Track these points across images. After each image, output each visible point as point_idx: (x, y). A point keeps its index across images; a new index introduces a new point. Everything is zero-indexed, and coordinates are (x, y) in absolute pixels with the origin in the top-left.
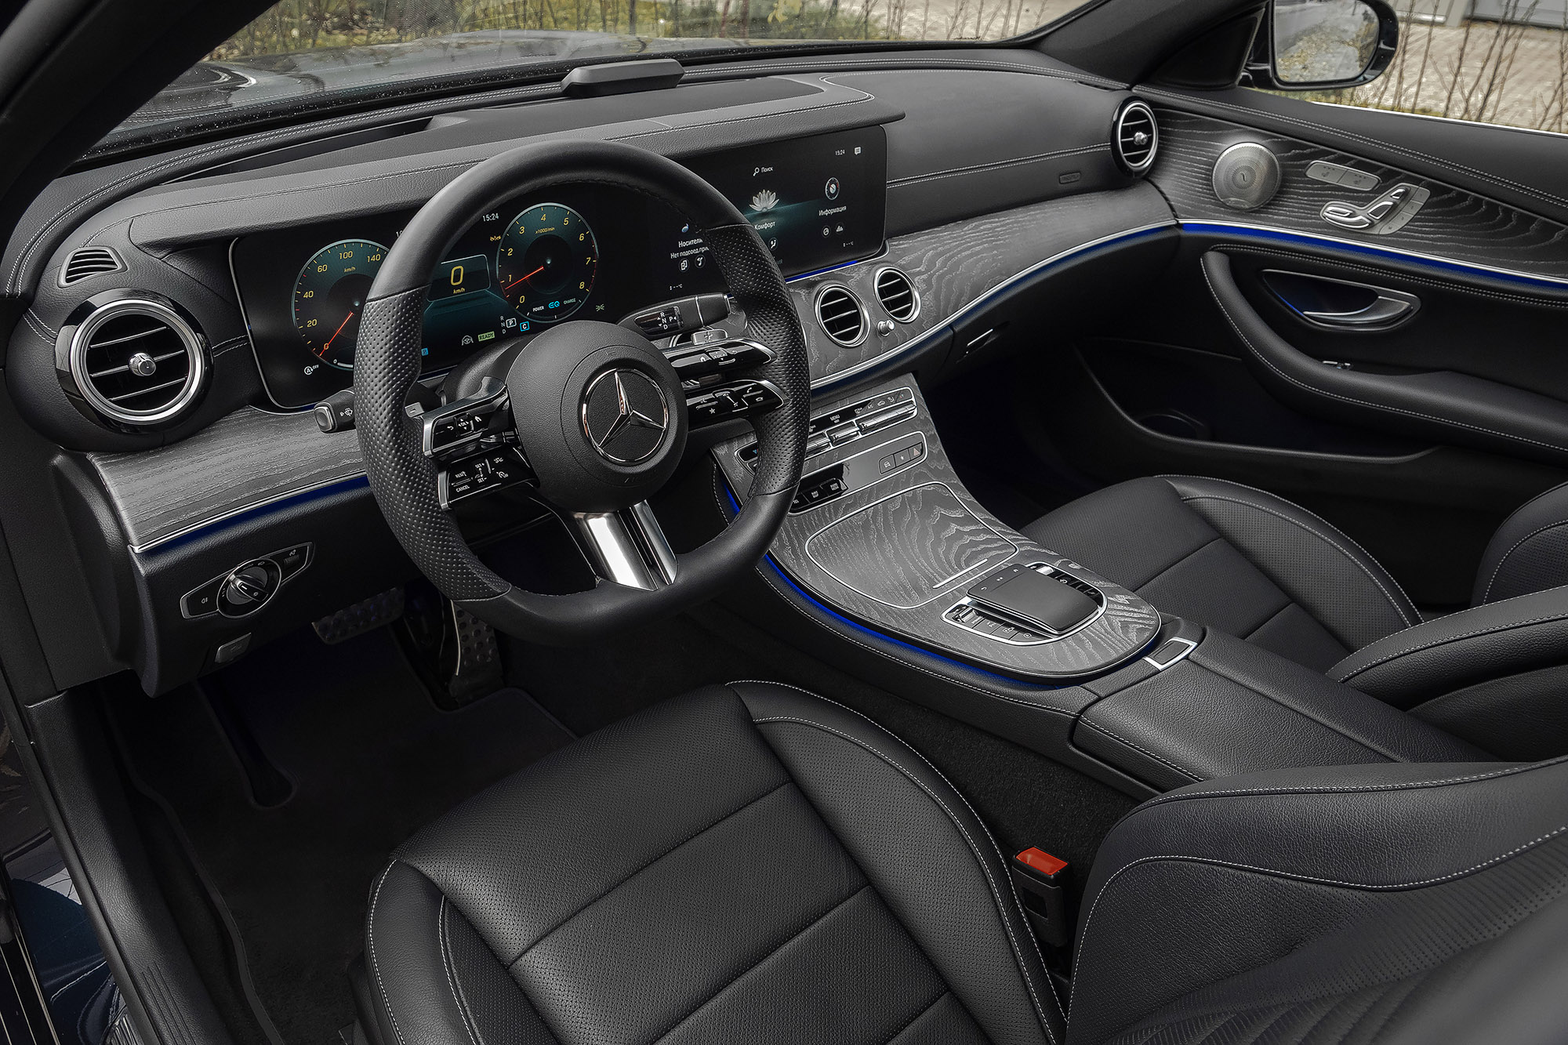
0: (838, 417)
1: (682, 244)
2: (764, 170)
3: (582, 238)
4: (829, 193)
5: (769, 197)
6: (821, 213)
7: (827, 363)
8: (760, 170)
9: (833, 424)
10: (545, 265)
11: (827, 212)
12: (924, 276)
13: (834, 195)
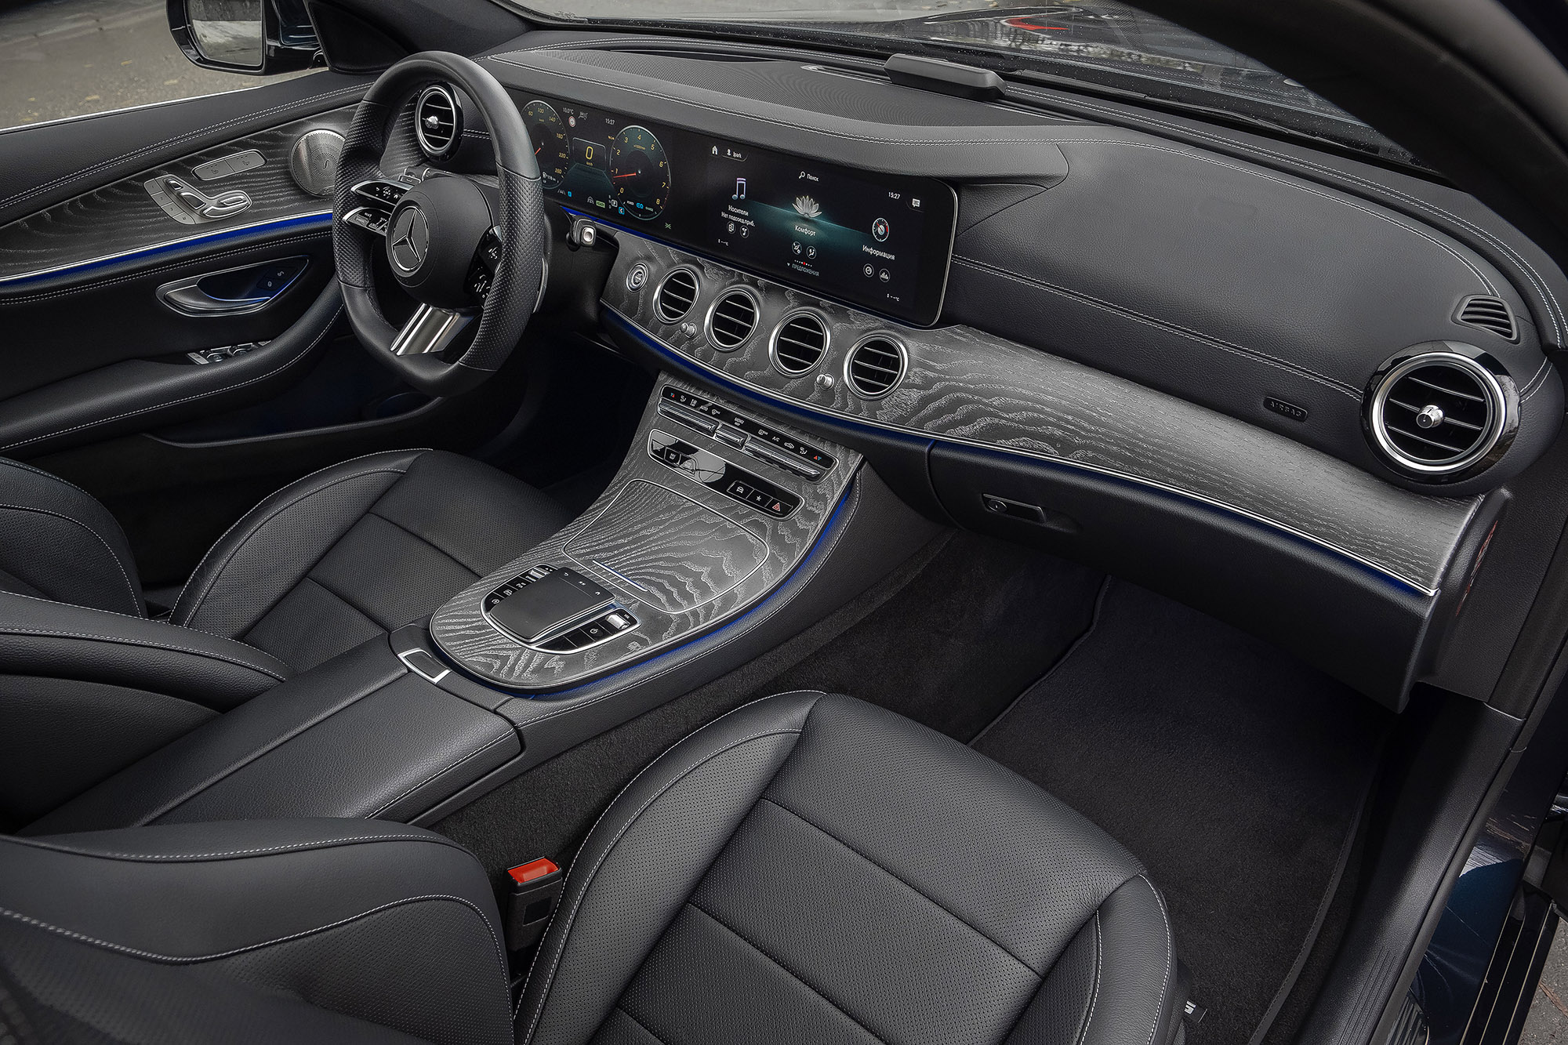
0: (742, 422)
1: (730, 208)
2: (810, 177)
3: (661, 165)
4: (877, 233)
5: (811, 205)
6: (865, 248)
7: (750, 369)
8: (806, 175)
9: (733, 423)
10: (637, 173)
11: (871, 251)
12: (931, 374)
13: (883, 237)
